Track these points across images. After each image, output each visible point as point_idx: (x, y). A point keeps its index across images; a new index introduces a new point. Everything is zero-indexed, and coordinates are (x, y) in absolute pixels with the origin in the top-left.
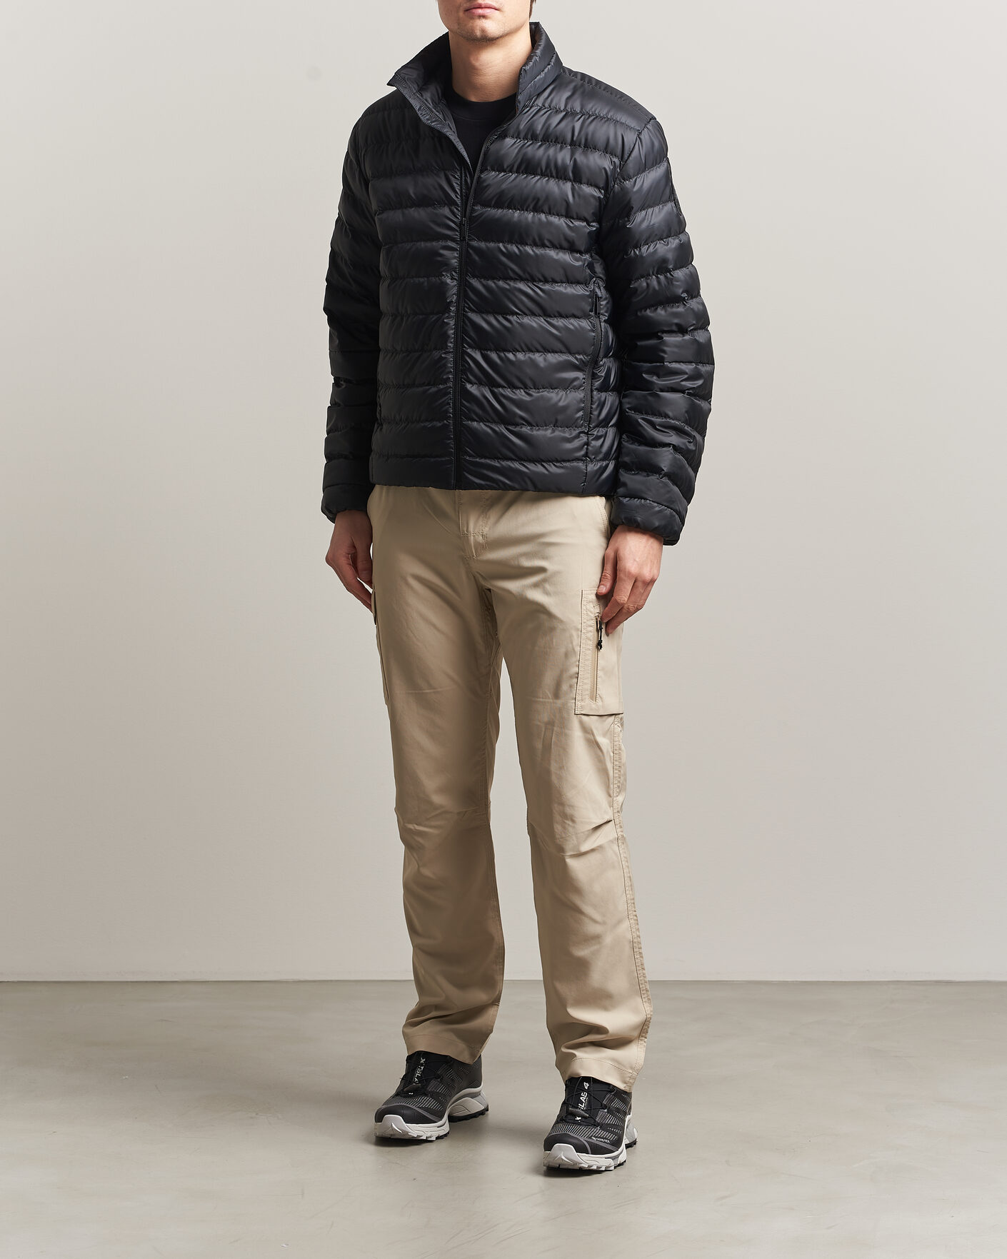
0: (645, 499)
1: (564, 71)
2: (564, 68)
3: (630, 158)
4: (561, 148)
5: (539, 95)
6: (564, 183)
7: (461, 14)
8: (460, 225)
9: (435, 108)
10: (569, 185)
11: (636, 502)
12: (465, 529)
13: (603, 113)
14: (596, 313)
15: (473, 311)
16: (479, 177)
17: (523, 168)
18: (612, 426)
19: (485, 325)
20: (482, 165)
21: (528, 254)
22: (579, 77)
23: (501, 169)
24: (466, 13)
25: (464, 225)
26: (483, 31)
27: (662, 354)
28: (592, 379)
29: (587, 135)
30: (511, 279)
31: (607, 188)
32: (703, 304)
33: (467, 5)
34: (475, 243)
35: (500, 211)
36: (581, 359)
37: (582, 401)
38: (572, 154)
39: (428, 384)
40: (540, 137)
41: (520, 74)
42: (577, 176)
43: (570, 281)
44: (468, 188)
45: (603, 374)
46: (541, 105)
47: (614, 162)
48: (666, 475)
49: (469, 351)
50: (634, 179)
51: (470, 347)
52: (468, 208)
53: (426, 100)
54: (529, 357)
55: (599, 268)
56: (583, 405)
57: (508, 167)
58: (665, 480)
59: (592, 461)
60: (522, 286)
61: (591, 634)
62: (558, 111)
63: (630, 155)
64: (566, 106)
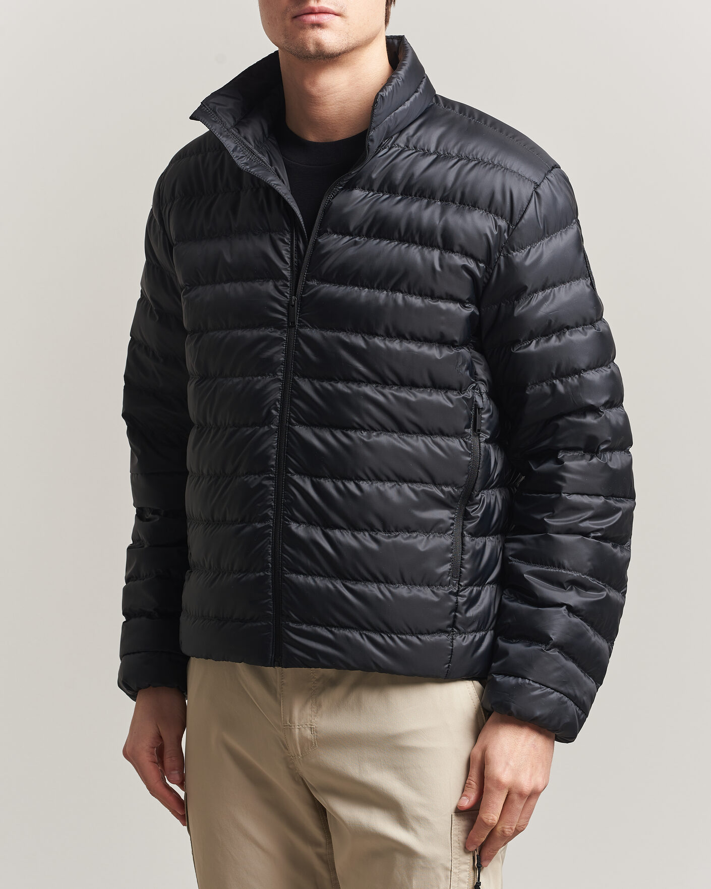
0: (524, 678)
1: (437, 101)
2: (436, 96)
3: (523, 221)
4: (428, 205)
5: (401, 132)
6: (430, 252)
7: (288, 22)
8: (289, 306)
9: (257, 147)
10: (436, 254)
11: (512, 680)
12: (288, 719)
13: (489, 156)
14: (474, 430)
15: (301, 423)
16: (316, 242)
17: (375, 230)
18: (490, 583)
19: (316, 442)
20: (321, 225)
21: (378, 348)
22: (457, 108)
23: (345, 232)
24: (295, 21)
25: (293, 306)
26: (318, 44)
27: (560, 483)
28: (464, 519)
29: (464, 186)
30: (355, 381)
31: (489, 260)
32: (626, 417)
33: (296, 10)
34: (308, 331)
35: (342, 288)
36: (449, 492)
37: (448, 549)
38: (443, 212)
39: (242, 521)
40: (400, 189)
41: (375, 102)
42: (447, 243)
43: (437, 385)
44: (301, 257)
45: (479, 515)
46: (403, 145)
47: (500, 226)
48: (555, 646)
49: (296, 478)
50: (527, 250)
51: (298, 472)
52: (300, 283)
53: (245, 138)
54: (377, 488)
55: (479, 369)
56: (450, 555)
57: (355, 229)
58: (554, 653)
59: (460, 633)
60: (368, 390)
61: (466, 874)
62: (426, 153)
63: (522, 216)
64: (437, 147)
